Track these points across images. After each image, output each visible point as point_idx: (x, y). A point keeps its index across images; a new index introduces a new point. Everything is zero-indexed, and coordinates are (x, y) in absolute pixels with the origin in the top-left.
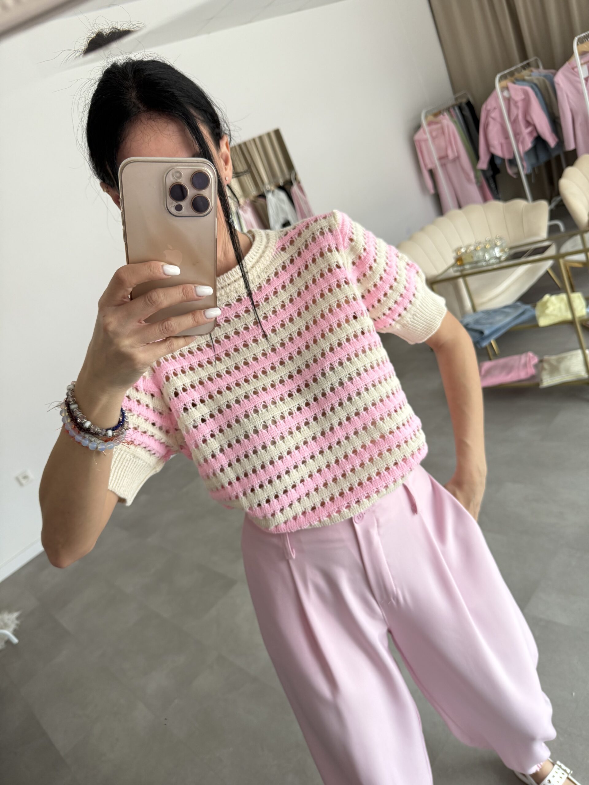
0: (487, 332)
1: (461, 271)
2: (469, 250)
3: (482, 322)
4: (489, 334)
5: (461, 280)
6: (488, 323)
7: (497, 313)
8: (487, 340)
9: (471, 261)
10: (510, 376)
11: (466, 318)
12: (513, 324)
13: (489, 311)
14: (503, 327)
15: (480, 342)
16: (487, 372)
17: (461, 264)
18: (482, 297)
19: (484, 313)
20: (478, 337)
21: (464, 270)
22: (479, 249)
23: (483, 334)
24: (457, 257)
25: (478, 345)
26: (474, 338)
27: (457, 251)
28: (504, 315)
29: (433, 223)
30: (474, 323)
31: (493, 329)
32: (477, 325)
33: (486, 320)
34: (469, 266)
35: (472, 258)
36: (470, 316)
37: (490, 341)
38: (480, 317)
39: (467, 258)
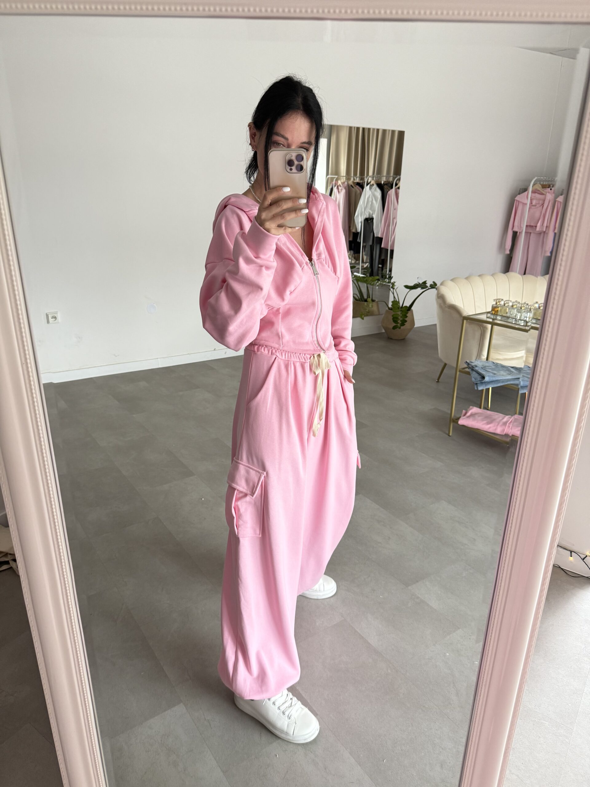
0: (487, 379)
1: (493, 319)
2: (507, 305)
3: (488, 370)
4: (488, 381)
5: (489, 326)
6: (492, 373)
7: (504, 369)
8: (484, 385)
9: (504, 315)
10: (489, 426)
11: (478, 362)
12: (512, 382)
13: (498, 365)
14: (503, 381)
15: (478, 385)
16: (472, 415)
17: (496, 314)
18: (500, 354)
19: (494, 364)
20: (479, 380)
21: (496, 319)
22: (516, 307)
23: (484, 379)
24: (495, 306)
25: (475, 386)
26: (475, 379)
27: (498, 301)
28: (508, 372)
29: (493, 275)
30: (482, 368)
31: (494, 379)
32: (483, 370)
33: (492, 370)
34: (501, 318)
35: (507, 313)
36: (482, 362)
37: (487, 387)
38: (489, 365)
39: (503, 311)
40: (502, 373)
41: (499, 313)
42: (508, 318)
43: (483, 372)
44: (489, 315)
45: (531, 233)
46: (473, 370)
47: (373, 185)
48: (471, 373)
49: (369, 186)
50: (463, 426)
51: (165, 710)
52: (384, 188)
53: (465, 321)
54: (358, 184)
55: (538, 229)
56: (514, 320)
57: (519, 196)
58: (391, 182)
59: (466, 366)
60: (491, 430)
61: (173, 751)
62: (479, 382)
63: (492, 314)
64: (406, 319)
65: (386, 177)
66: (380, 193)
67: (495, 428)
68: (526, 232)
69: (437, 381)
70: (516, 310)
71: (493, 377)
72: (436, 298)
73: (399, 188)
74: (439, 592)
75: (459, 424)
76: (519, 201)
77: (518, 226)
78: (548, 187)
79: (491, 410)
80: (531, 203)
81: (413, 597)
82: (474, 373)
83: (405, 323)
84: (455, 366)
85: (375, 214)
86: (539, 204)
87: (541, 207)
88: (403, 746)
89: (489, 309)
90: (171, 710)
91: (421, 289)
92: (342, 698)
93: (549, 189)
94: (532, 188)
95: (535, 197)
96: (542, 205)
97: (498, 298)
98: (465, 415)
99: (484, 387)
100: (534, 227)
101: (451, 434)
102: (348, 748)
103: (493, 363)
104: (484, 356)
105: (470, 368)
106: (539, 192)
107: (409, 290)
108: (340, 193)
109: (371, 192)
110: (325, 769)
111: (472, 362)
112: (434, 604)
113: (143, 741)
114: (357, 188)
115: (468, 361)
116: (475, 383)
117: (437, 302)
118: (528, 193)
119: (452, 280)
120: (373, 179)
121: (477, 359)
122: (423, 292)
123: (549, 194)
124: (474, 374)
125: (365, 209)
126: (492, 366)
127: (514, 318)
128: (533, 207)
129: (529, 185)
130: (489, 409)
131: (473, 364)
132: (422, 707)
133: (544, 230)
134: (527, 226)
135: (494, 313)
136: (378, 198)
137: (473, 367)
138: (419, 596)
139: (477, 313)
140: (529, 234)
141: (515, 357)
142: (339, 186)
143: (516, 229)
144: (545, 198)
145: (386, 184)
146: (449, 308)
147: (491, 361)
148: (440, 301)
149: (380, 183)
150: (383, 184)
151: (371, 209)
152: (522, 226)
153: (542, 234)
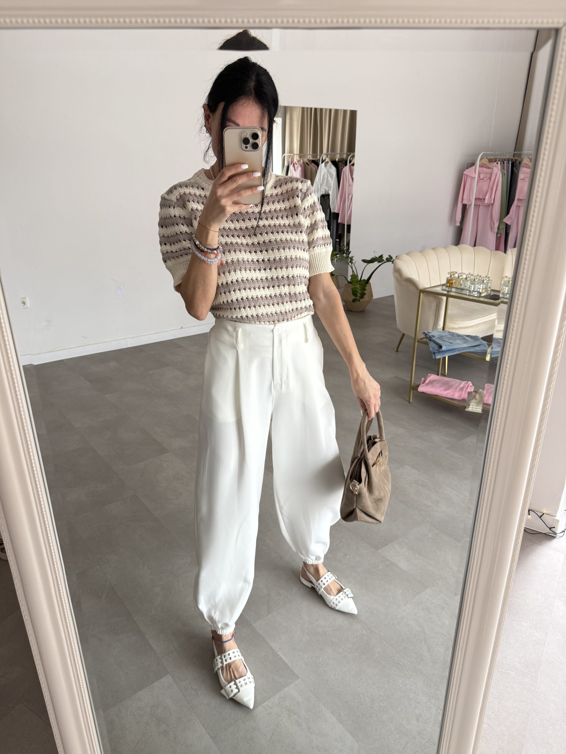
0: (444, 348)
1: (448, 292)
2: (461, 277)
3: (445, 339)
4: (445, 350)
5: (445, 298)
6: (449, 342)
7: (459, 338)
8: (441, 354)
9: (459, 287)
10: (447, 392)
11: (435, 332)
12: (467, 350)
13: (455, 334)
14: (459, 349)
15: (436, 354)
16: (431, 382)
17: (451, 286)
18: (455, 323)
19: (450, 334)
20: (436, 349)
21: (451, 291)
22: (470, 279)
23: (441, 349)
24: (449, 278)
25: (433, 356)
26: (433, 349)
27: (452, 274)
28: (464, 341)
29: (445, 248)
30: (439, 338)
31: (451, 348)
32: (439, 340)
33: (448, 339)
34: (456, 290)
35: (461, 284)
36: (439, 332)
37: (444, 356)
38: (445, 335)
39: (457, 283)
40: (458, 341)
41: (454, 285)
42: (462, 289)
43: (440, 342)
44: (444, 287)
45: (479, 205)
46: (430, 340)
47: (328, 162)
48: (429, 343)
49: (324, 163)
50: (423, 393)
51: (153, 683)
52: (339, 165)
53: (422, 294)
54: (313, 161)
55: (486, 202)
56: (468, 291)
57: (467, 170)
58: (345, 159)
59: (423, 336)
60: (449, 396)
61: (162, 721)
62: (436, 351)
63: (447, 286)
64: (365, 292)
65: (340, 154)
66: (334, 171)
67: (452, 394)
68: (475, 205)
69: (396, 350)
70: (469, 282)
71: (449, 346)
72: (393, 271)
73: (353, 165)
74: (407, 554)
75: (418, 392)
76: (467, 175)
77: (467, 199)
78: (494, 161)
79: (448, 376)
80: (479, 177)
81: (383, 560)
82: (432, 343)
83: (364, 296)
84: (413, 336)
85: (330, 190)
86: (486, 177)
87: (489, 180)
88: (381, 703)
89: (444, 282)
90: (158, 681)
91: (378, 263)
92: (321, 661)
93: (496, 163)
94: (480, 163)
95: (482, 171)
96: (489, 178)
97: (452, 271)
98: (424, 383)
99: (441, 356)
100: (483, 200)
101: (411, 401)
102: (329, 708)
103: (450, 332)
104: (440, 326)
105: (427, 338)
106: (486, 166)
107: (366, 264)
108: (296, 171)
109: (326, 169)
110: (309, 729)
111: (429, 333)
112: (403, 565)
113: (133, 713)
114: (313, 165)
115: (425, 332)
116: (433, 352)
117: (394, 276)
118: (476, 167)
119: (408, 254)
120: (327, 156)
121: (434, 329)
122: (380, 266)
123: (496, 168)
124: (432, 345)
125: (321, 185)
126: (449, 335)
127: (467, 290)
128: (481, 181)
129: (477, 160)
130: (446, 375)
131: (430, 335)
132: (397, 664)
133: (492, 202)
134: (476, 199)
135: (449, 285)
136: (333, 175)
137: (431, 338)
138: (389, 558)
139: (432, 286)
140: (478, 206)
141: (469, 325)
142: (295, 163)
143: (465, 202)
144: (492, 172)
145: (341, 161)
146: (406, 282)
147: (448, 331)
148: (397, 274)
149: (334, 160)
150: (338, 161)
151: (326, 186)
152: (471, 199)
153: (491, 206)
